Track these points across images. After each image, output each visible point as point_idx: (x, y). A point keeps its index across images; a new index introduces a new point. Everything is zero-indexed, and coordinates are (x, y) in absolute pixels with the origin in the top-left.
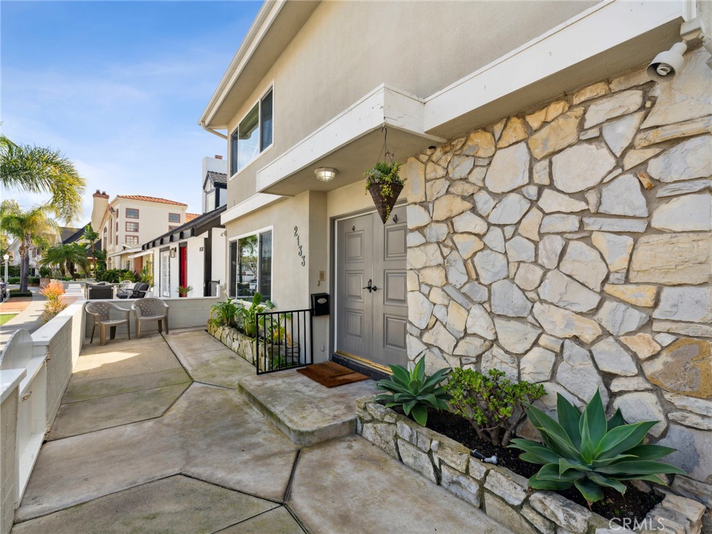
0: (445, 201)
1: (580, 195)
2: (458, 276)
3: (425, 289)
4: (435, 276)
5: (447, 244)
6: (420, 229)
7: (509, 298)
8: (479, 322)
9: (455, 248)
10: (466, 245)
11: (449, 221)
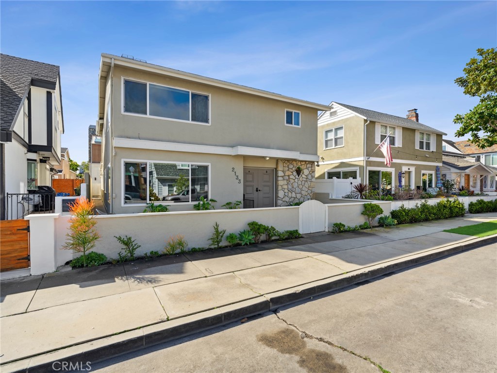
0: (288, 172)
1: (306, 176)
2: (290, 187)
3: (283, 189)
4: (286, 187)
5: (288, 180)
6: (282, 177)
7: (298, 190)
8: (294, 195)
9: (290, 181)
10: (292, 181)
11: (289, 176)
